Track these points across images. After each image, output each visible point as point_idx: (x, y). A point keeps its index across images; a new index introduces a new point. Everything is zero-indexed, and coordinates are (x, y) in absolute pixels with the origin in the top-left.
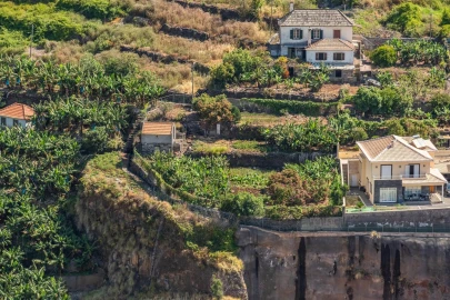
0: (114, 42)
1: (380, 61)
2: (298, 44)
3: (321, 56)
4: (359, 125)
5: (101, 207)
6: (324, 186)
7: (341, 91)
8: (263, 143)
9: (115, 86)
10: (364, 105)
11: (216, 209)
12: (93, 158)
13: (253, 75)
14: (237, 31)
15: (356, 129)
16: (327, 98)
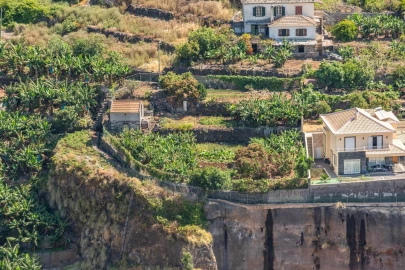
0: (82, 23)
1: (341, 35)
2: (261, 21)
3: (284, 32)
4: (322, 98)
5: (72, 185)
6: (290, 159)
7: (304, 66)
8: (229, 119)
9: (83, 67)
10: (327, 79)
11: (184, 184)
12: (63, 137)
13: (218, 53)
14: (201, 10)
15: (320, 102)
16: (290, 74)
